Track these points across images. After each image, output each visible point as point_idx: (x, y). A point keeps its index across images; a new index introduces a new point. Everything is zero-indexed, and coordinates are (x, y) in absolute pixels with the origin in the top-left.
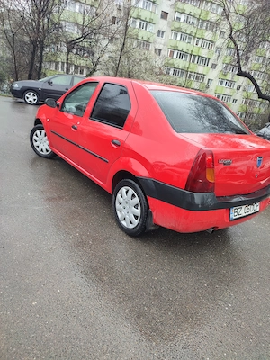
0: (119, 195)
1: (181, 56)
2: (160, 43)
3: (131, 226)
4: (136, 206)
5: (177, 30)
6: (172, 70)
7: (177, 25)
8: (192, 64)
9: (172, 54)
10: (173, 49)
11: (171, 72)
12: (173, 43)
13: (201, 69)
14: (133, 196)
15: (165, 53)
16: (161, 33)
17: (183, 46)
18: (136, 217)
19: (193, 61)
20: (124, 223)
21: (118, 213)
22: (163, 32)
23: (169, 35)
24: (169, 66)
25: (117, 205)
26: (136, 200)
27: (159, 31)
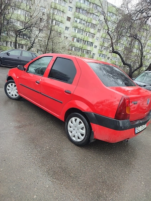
0: (70, 122)
1: (78, 41)
2: (67, 33)
3: (79, 140)
4: (82, 129)
5: (76, 27)
6: (74, 48)
7: (75, 24)
8: (84, 45)
9: (73, 40)
10: (74, 37)
11: (73, 49)
12: (74, 34)
13: (89, 48)
14: (80, 122)
15: (70, 39)
16: (67, 28)
17: (79, 35)
18: (82, 135)
19: (85, 44)
20: (74, 138)
21: (70, 133)
22: (68, 28)
23: (71, 30)
24: (72, 46)
25: (69, 128)
26: (82, 125)
27: (66, 27)
